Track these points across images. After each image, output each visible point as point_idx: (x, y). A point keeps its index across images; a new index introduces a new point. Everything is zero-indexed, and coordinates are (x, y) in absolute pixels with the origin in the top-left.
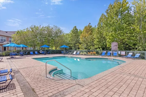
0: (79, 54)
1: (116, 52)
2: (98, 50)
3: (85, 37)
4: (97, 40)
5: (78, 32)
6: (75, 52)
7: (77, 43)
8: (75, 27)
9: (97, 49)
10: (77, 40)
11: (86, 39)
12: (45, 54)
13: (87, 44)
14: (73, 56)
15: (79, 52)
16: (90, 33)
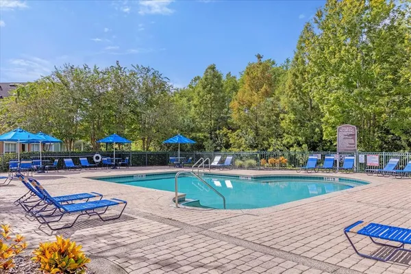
0: (232, 166)
1: (353, 156)
2: (295, 150)
3: (249, 107)
4: (292, 117)
5: (222, 86)
6: (217, 159)
7: (220, 129)
8: (213, 68)
9: (291, 148)
10: (219, 114)
11: (252, 111)
12: (115, 167)
13: (257, 129)
14: (213, 171)
15: (229, 158)
16: (266, 91)
